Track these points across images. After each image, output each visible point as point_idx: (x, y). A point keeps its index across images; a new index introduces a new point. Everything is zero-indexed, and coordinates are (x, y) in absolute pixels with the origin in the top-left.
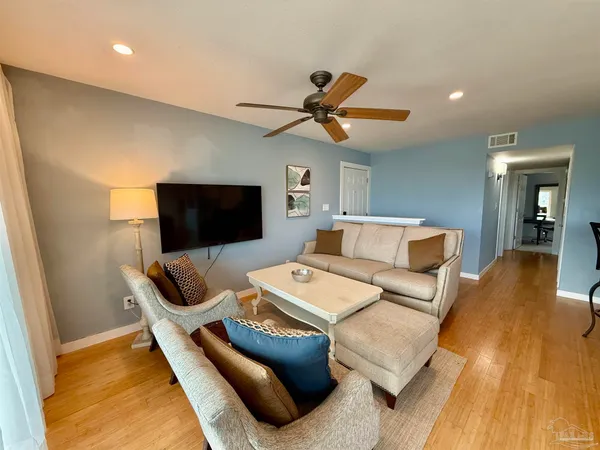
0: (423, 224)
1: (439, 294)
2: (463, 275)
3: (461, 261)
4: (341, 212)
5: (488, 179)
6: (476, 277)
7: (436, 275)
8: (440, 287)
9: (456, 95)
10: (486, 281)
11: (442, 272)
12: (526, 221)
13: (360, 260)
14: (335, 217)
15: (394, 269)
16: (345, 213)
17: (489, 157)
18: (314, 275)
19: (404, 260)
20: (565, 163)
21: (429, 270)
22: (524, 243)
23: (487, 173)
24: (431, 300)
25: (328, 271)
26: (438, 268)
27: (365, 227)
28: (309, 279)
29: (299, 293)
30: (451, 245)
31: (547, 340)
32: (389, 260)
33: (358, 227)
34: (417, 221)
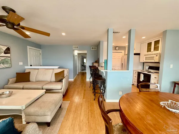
0: (59, 68)
1: (63, 86)
2: (69, 80)
3: (69, 77)
4: (29, 65)
5: (74, 56)
6: (73, 80)
7: (62, 82)
8: (63, 85)
9: (64, 34)
10: (75, 80)
11: (64, 80)
12: (82, 66)
13: (38, 82)
14: (26, 67)
15: (51, 82)
16: (31, 66)
17: (73, 51)
18: (13, 93)
19: (54, 79)
20: (86, 54)
21: (61, 81)
22: (82, 70)
23: (73, 55)
24: (61, 89)
25: (23, 89)
26: (62, 80)
27: (40, 70)
28: (10, 95)
29: (4, 103)
30: (66, 73)
31: (85, 90)
32: (49, 80)
33: (37, 70)
34: (57, 67)
